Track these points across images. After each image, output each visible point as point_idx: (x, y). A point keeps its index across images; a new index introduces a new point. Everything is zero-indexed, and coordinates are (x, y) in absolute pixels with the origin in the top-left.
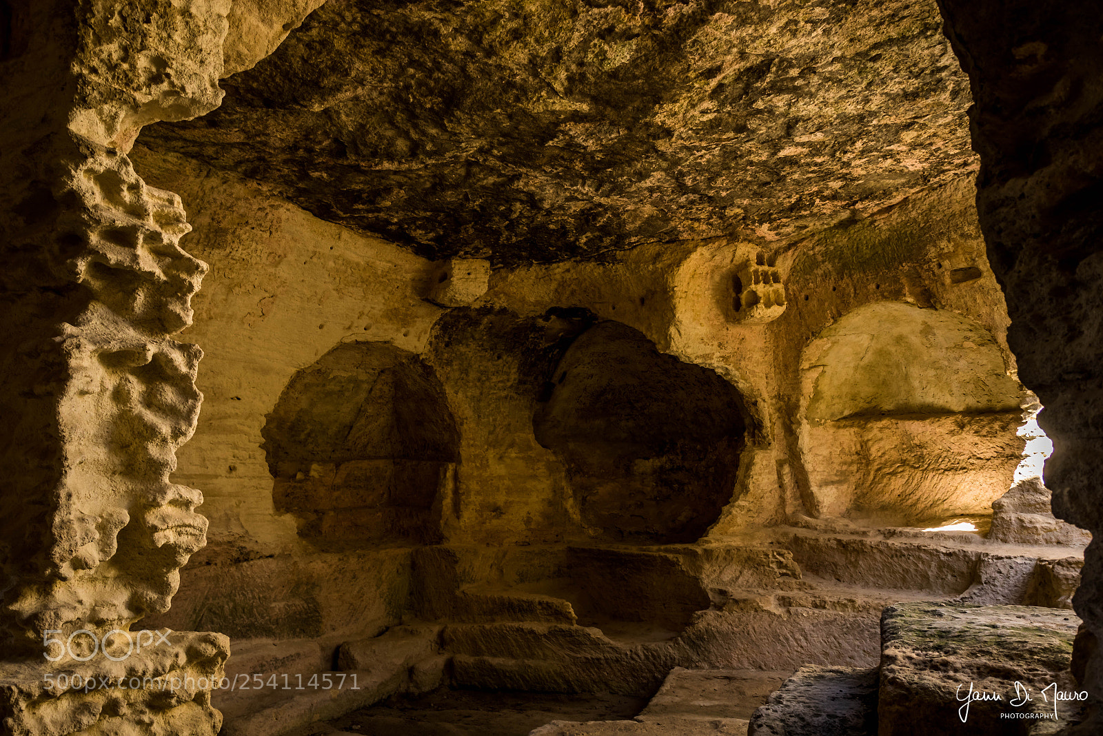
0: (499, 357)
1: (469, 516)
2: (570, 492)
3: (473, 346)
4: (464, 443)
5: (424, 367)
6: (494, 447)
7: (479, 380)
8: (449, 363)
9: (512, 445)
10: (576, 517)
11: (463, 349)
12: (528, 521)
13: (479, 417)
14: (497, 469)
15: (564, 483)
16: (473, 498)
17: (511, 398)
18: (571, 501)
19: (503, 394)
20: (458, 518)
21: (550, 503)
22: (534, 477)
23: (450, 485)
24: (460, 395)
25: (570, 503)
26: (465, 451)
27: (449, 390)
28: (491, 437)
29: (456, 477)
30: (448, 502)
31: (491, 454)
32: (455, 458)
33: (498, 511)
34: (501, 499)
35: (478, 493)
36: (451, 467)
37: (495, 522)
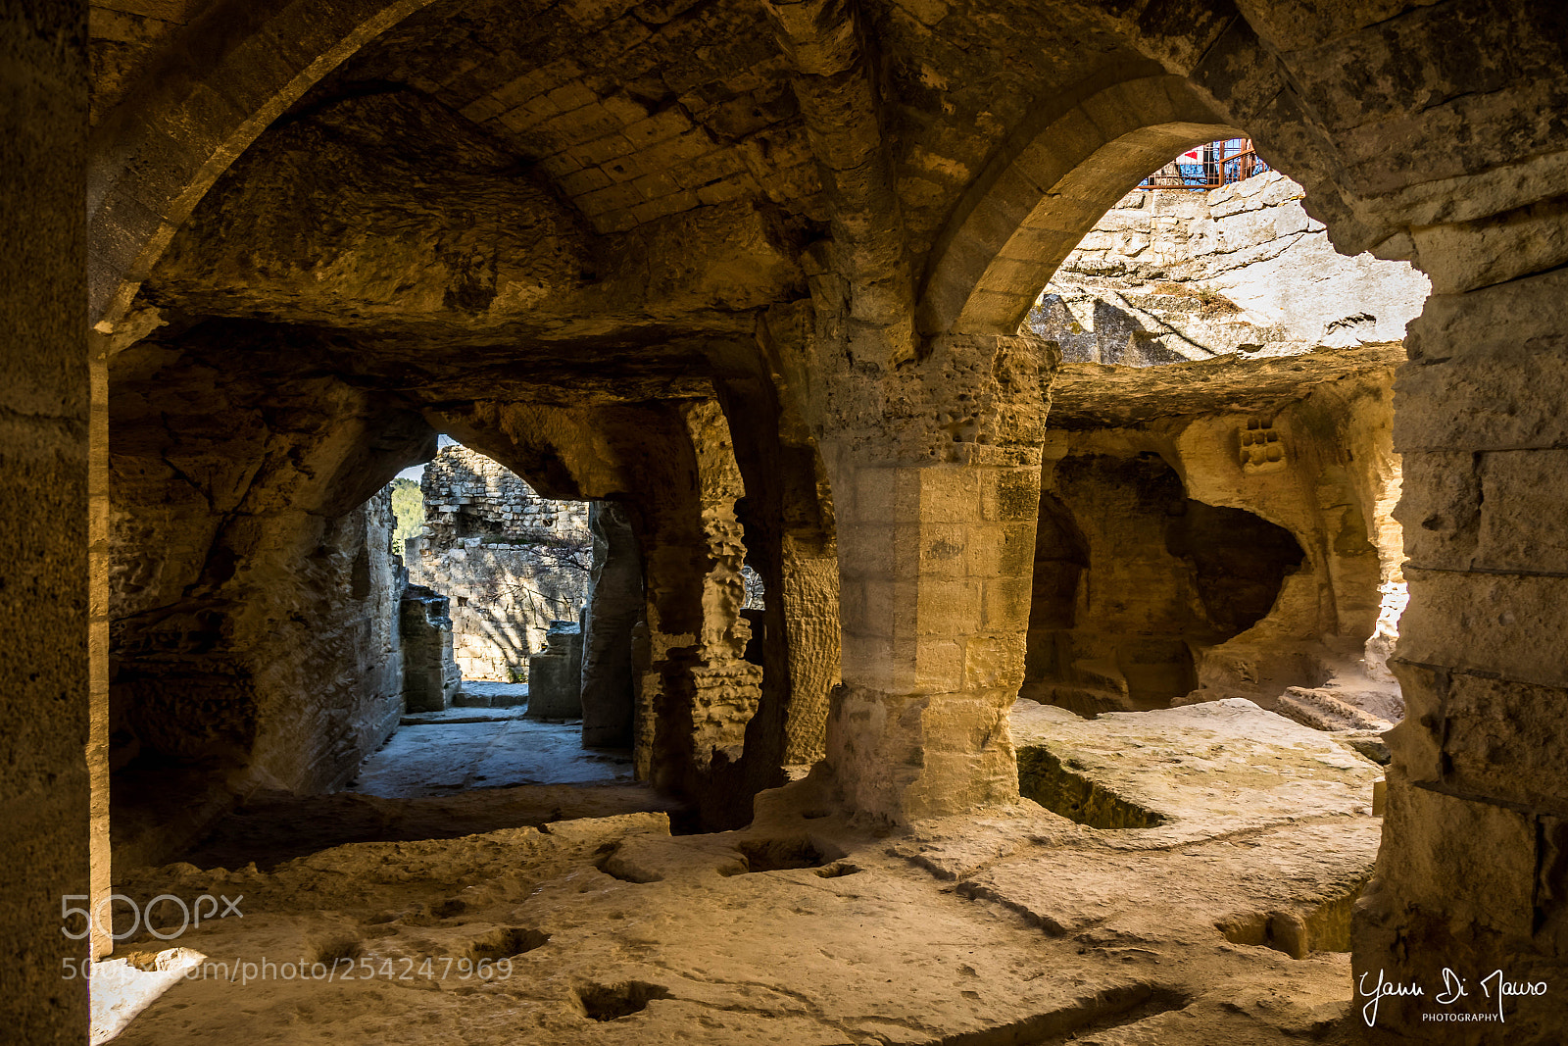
0: (1118, 487)
1: (1095, 609)
2: (1196, 594)
3: (1092, 480)
4: (1093, 553)
5: (1055, 499)
6: (1121, 556)
7: (1103, 505)
8: (1076, 494)
9: (1139, 555)
10: (1203, 614)
11: (1084, 483)
12: (1149, 616)
13: (1105, 533)
14: (1121, 574)
15: (1188, 587)
16: (1099, 596)
17: (1135, 517)
18: (1197, 601)
19: (1126, 515)
20: (1089, 610)
21: (1173, 602)
22: (1160, 581)
23: (1083, 586)
24: (1087, 517)
25: (1195, 604)
26: (1093, 560)
27: (1077, 515)
28: (1118, 549)
29: (1088, 580)
30: (1082, 598)
31: (1118, 561)
32: (1086, 564)
33: (1120, 607)
34: (1123, 598)
35: (1103, 592)
36: (1084, 571)
37: (1117, 615)
